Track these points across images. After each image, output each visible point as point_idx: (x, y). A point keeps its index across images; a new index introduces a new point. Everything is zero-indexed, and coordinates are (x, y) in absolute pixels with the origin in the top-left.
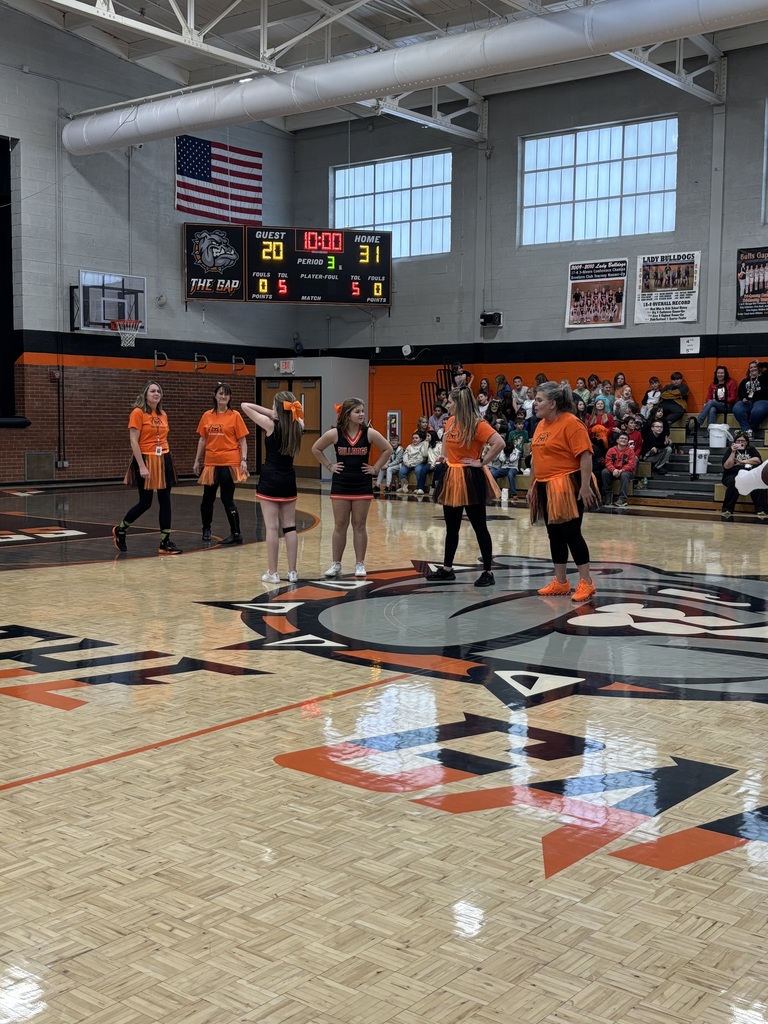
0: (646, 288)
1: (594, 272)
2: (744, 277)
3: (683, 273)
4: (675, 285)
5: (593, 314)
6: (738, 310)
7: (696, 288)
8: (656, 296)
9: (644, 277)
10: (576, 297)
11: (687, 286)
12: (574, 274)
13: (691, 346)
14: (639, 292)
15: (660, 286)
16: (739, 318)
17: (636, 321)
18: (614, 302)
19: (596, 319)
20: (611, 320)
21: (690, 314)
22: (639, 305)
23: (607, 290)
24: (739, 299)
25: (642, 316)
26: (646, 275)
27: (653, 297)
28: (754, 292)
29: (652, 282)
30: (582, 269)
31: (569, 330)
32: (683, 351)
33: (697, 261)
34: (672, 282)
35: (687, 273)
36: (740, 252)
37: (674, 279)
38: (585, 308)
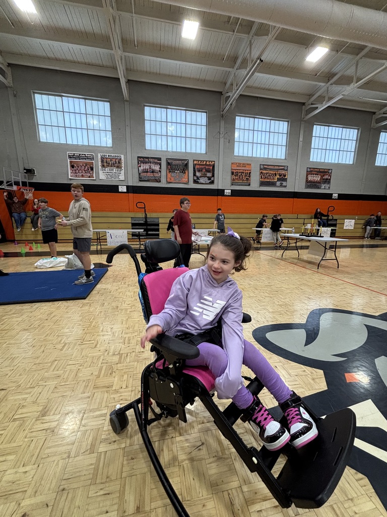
0: (103, 166)
1: (79, 157)
2: (140, 166)
3: (117, 162)
4: (114, 166)
5: (81, 174)
6: (140, 178)
7: (123, 168)
8: (107, 169)
9: (102, 162)
10: (72, 166)
11: (119, 167)
12: (70, 157)
13: (123, 189)
14: (100, 167)
15: (109, 166)
16: (140, 181)
17: (100, 178)
18: (90, 170)
19: (83, 176)
20: (89, 177)
21: (122, 177)
22: (101, 172)
23: (86, 165)
24: (139, 174)
25: (102, 176)
26: (102, 161)
27: (106, 170)
28: (144, 172)
29: (105, 164)
30: (74, 156)
31: (70, 179)
32: (120, 191)
33: (123, 159)
34: (113, 165)
35: (119, 162)
36: (138, 157)
37: (114, 164)
38: (77, 171)
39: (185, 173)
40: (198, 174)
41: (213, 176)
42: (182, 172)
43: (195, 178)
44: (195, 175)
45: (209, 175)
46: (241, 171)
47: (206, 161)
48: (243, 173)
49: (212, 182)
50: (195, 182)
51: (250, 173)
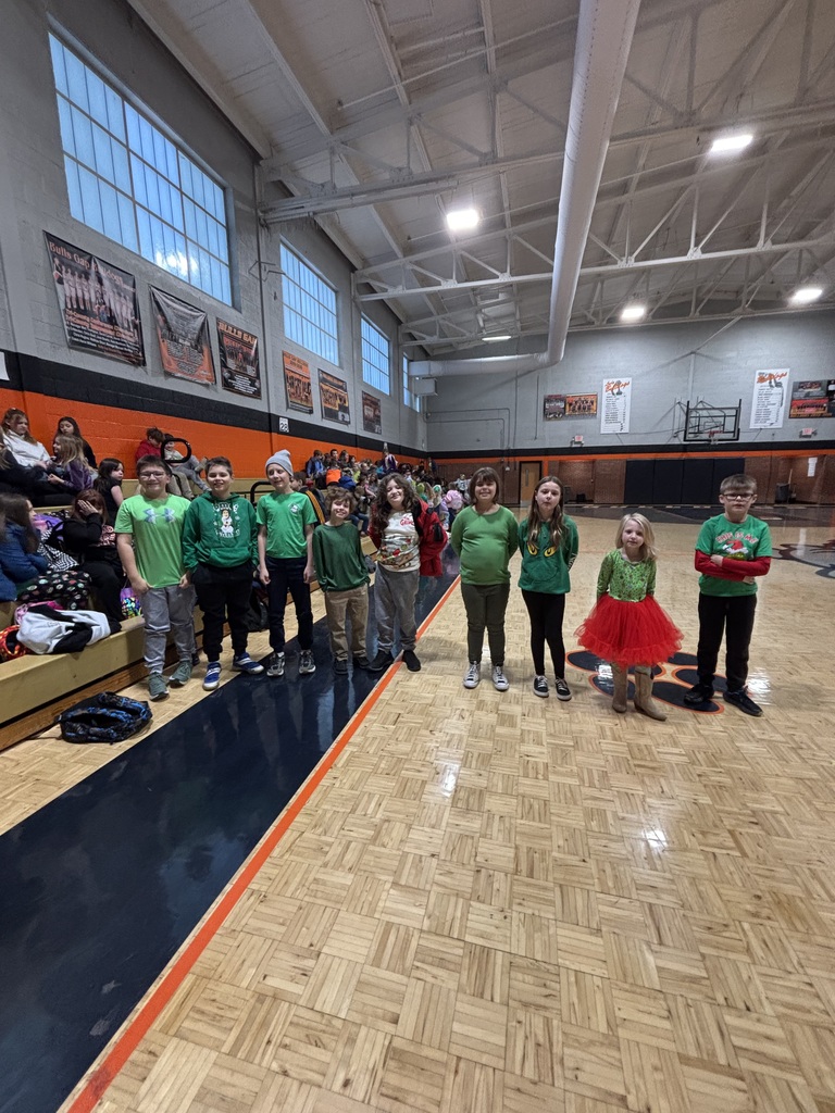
2: (61, 281)
28: (80, 311)
36: (47, 236)
39: (201, 352)
40: (231, 363)
41: (258, 377)
42: (196, 348)
43: (227, 375)
44: (224, 365)
45: (251, 371)
46: (298, 376)
47: (243, 332)
48: (299, 381)
49: (257, 395)
50: (228, 385)
51: (309, 384)
